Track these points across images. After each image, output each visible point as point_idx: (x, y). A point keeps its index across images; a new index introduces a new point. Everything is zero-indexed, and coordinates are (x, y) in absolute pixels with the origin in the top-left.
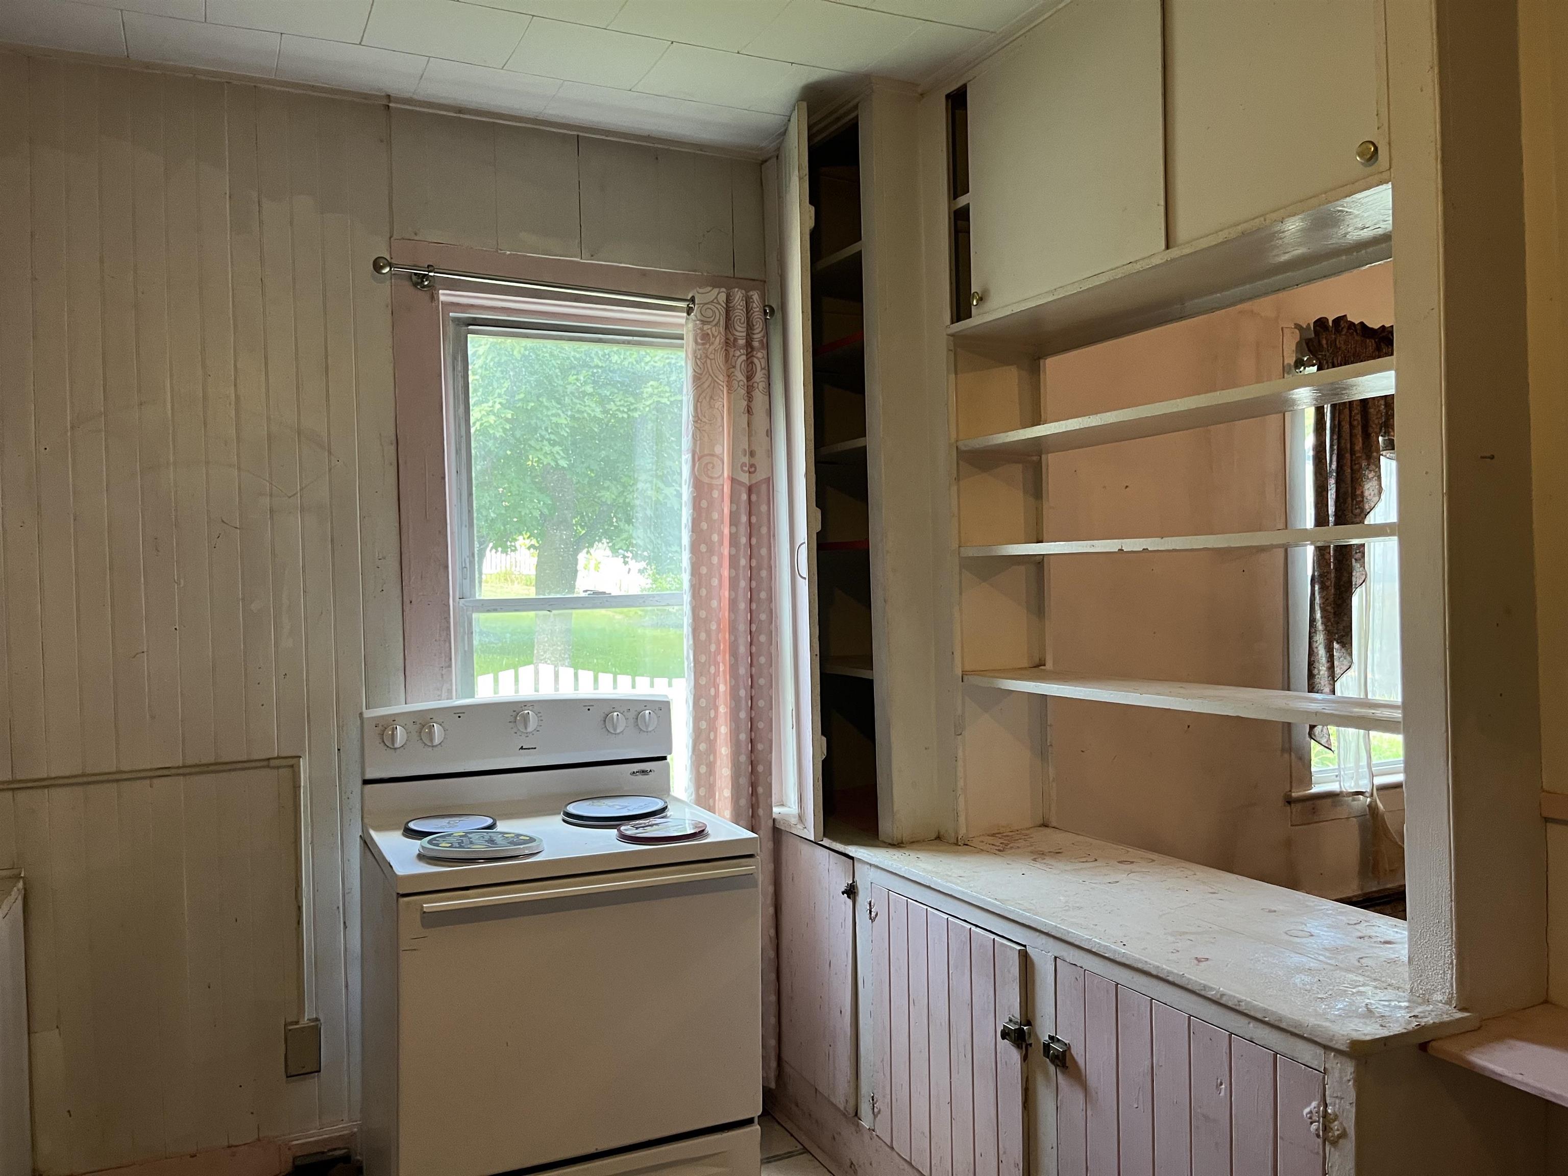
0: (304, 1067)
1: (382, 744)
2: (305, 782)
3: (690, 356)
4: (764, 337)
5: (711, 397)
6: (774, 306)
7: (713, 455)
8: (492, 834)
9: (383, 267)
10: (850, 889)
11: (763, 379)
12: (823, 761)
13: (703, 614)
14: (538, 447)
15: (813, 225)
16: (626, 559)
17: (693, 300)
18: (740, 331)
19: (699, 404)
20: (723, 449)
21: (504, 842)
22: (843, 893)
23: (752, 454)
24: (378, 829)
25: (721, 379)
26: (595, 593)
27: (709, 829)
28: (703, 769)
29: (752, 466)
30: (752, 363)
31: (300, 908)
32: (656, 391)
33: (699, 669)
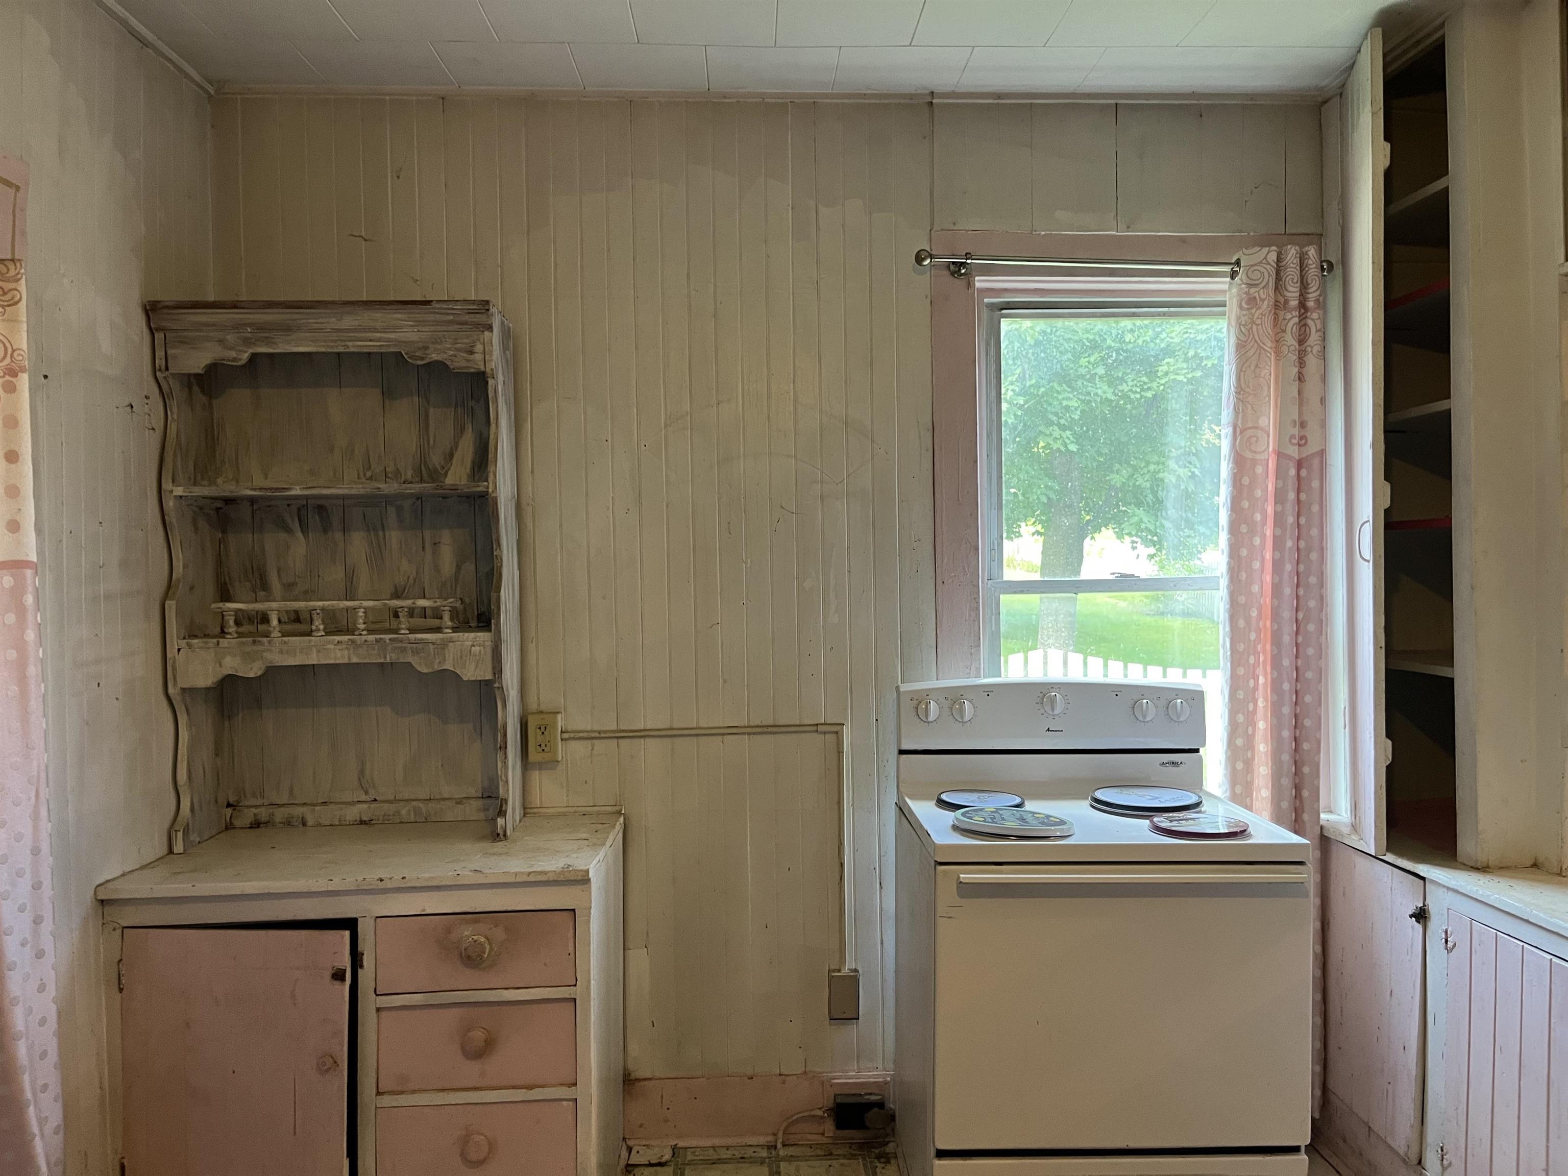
0: (845, 1013)
1: (917, 717)
2: (847, 748)
3: (1233, 323)
4: (1320, 295)
5: (1257, 366)
6: (1333, 261)
7: (1256, 428)
8: (1021, 813)
9: (924, 259)
10: (1420, 914)
11: (1318, 342)
12: (1387, 767)
13: (1242, 599)
14: (1048, 433)
15: (1387, 163)
16: (1135, 545)
17: (1238, 263)
18: (1292, 292)
19: (1242, 374)
20: (1269, 420)
21: (1035, 822)
22: (1411, 916)
23: (1303, 425)
24: (914, 797)
25: (1269, 344)
26: (1122, 576)
27: (1251, 830)
28: (1240, 766)
29: (1301, 438)
30: (1305, 325)
31: (842, 865)
32: (1172, 369)
33: (1237, 659)
